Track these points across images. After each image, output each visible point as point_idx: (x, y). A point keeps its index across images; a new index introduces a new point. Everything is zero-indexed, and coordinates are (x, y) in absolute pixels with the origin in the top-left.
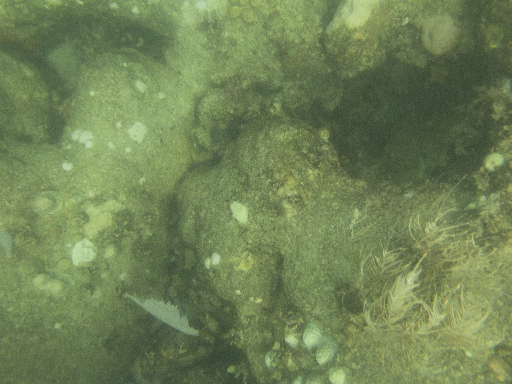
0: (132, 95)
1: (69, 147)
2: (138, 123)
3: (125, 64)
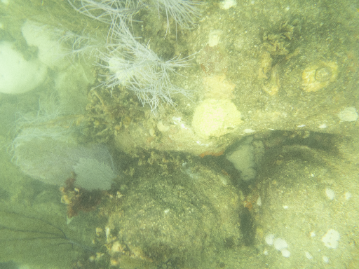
3: (312, 175)
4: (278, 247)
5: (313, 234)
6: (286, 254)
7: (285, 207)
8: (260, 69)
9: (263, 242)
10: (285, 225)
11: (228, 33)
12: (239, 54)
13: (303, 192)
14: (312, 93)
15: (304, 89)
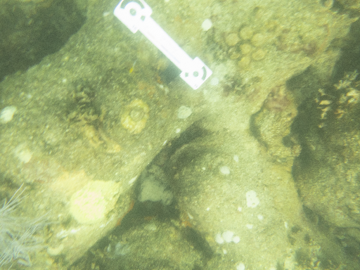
0: (230, 183)
1: (225, 252)
2: (247, 194)
3: (204, 169)
4: (229, 240)
5: (240, 209)
6: (237, 240)
7: (208, 209)
8: (91, 142)
9: (217, 245)
10: (219, 221)
11: (32, 140)
12: (60, 148)
13: (208, 189)
14: (143, 130)
15: (135, 133)
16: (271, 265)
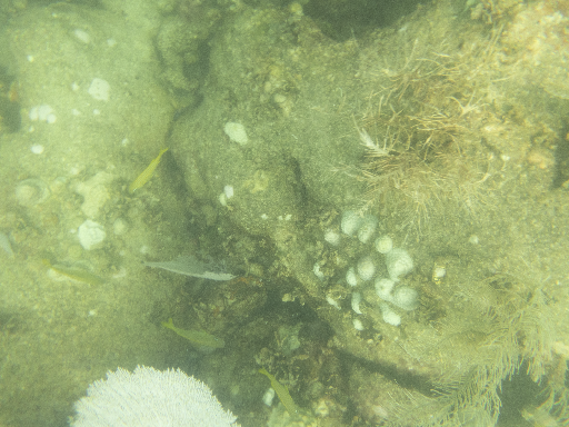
0: (77, 49)
1: (32, 130)
3: (55, 16)
5: (75, 87)
6: (52, 119)
7: (31, 59)
10: (41, 86)
16: (77, 165)
